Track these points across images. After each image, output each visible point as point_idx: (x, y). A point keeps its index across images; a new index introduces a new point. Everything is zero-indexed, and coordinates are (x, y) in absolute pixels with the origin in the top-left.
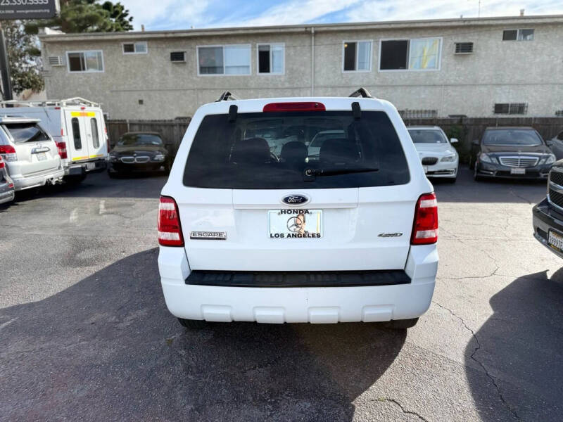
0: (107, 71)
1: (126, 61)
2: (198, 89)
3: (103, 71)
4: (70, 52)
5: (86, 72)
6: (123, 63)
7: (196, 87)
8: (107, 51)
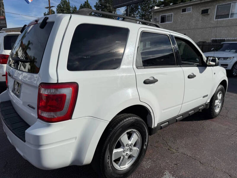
0: (173, 22)
1: (181, 17)
2: (213, 27)
3: (172, 22)
4: (162, 15)
5: (166, 23)
6: (180, 18)
7: (212, 26)
8: (175, 13)
